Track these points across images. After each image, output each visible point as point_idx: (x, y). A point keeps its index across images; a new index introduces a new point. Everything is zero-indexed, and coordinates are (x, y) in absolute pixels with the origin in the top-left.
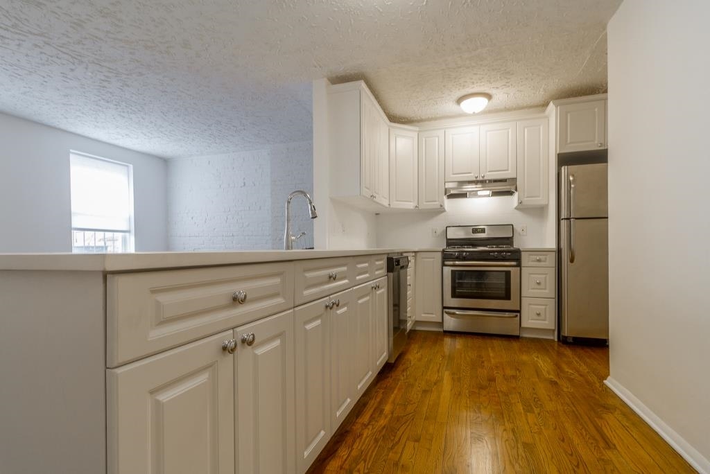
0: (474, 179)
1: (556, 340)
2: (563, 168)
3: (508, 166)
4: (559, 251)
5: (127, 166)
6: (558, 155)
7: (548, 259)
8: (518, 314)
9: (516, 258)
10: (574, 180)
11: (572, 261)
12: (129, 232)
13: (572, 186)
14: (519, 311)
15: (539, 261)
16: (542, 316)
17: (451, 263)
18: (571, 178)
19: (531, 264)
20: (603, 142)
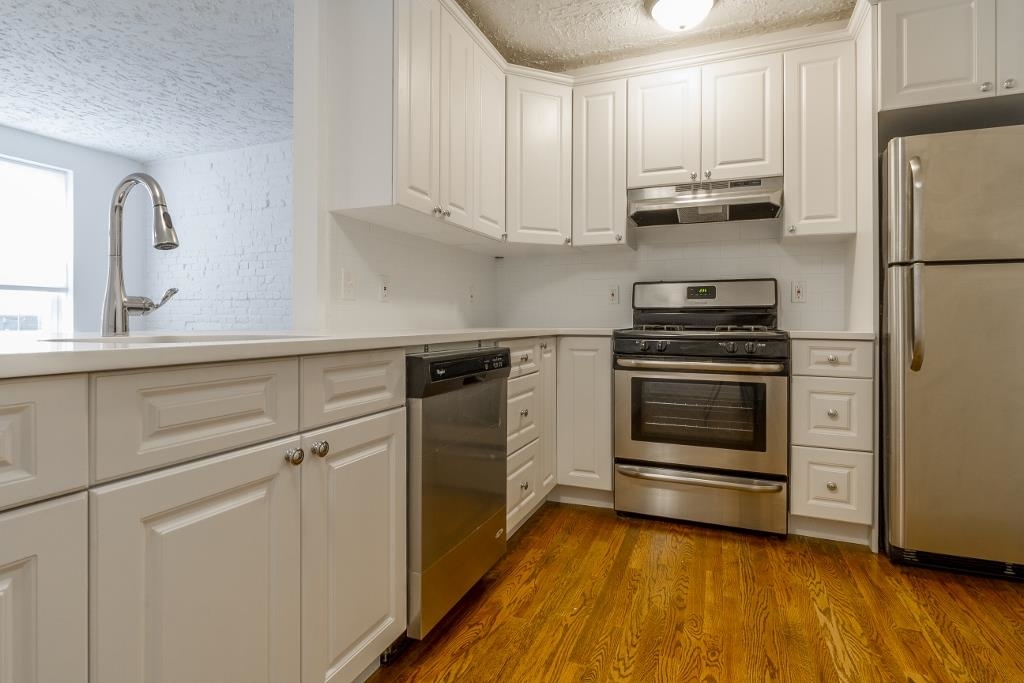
0: (689, 180)
1: (875, 549)
2: (892, 143)
3: (764, 153)
4: (883, 341)
5: (65, 173)
6: (881, 115)
7: (854, 359)
8: (784, 485)
9: (778, 354)
10: (920, 171)
11: (916, 365)
12: (65, 290)
13: (917, 185)
14: (785, 479)
15: (834, 362)
16: (841, 493)
17: (633, 362)
18: (914, 167)
19: (815, 368)
20: (992, 80)
